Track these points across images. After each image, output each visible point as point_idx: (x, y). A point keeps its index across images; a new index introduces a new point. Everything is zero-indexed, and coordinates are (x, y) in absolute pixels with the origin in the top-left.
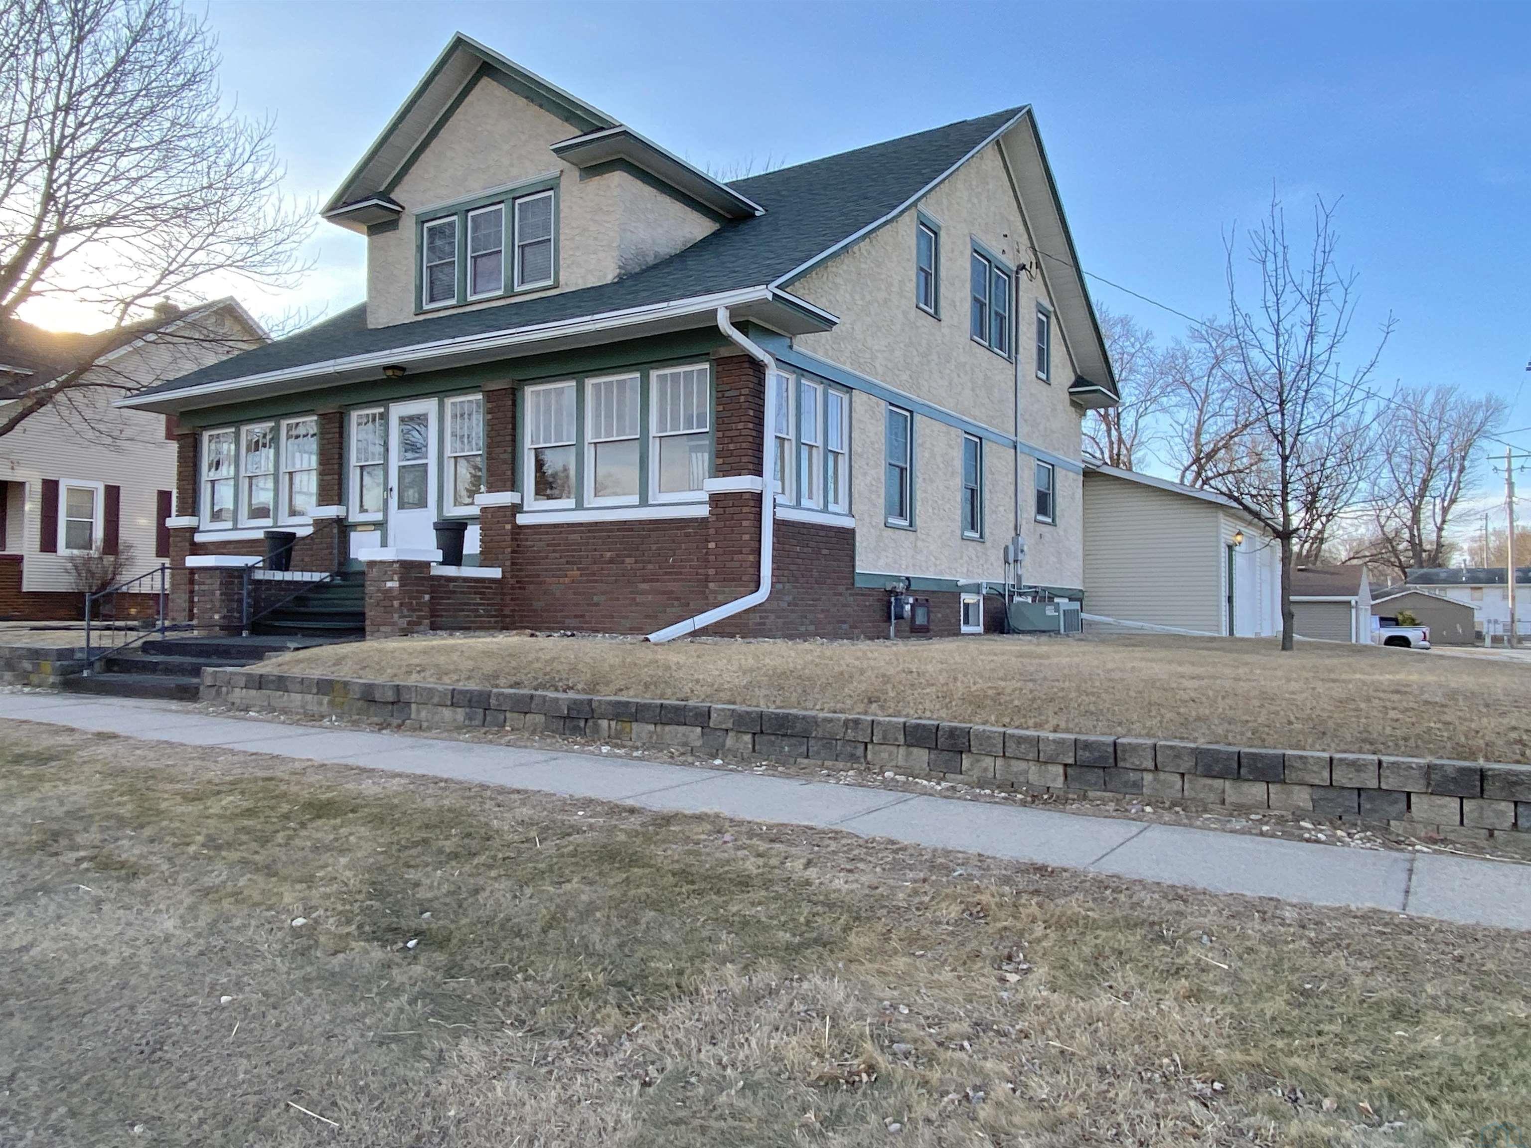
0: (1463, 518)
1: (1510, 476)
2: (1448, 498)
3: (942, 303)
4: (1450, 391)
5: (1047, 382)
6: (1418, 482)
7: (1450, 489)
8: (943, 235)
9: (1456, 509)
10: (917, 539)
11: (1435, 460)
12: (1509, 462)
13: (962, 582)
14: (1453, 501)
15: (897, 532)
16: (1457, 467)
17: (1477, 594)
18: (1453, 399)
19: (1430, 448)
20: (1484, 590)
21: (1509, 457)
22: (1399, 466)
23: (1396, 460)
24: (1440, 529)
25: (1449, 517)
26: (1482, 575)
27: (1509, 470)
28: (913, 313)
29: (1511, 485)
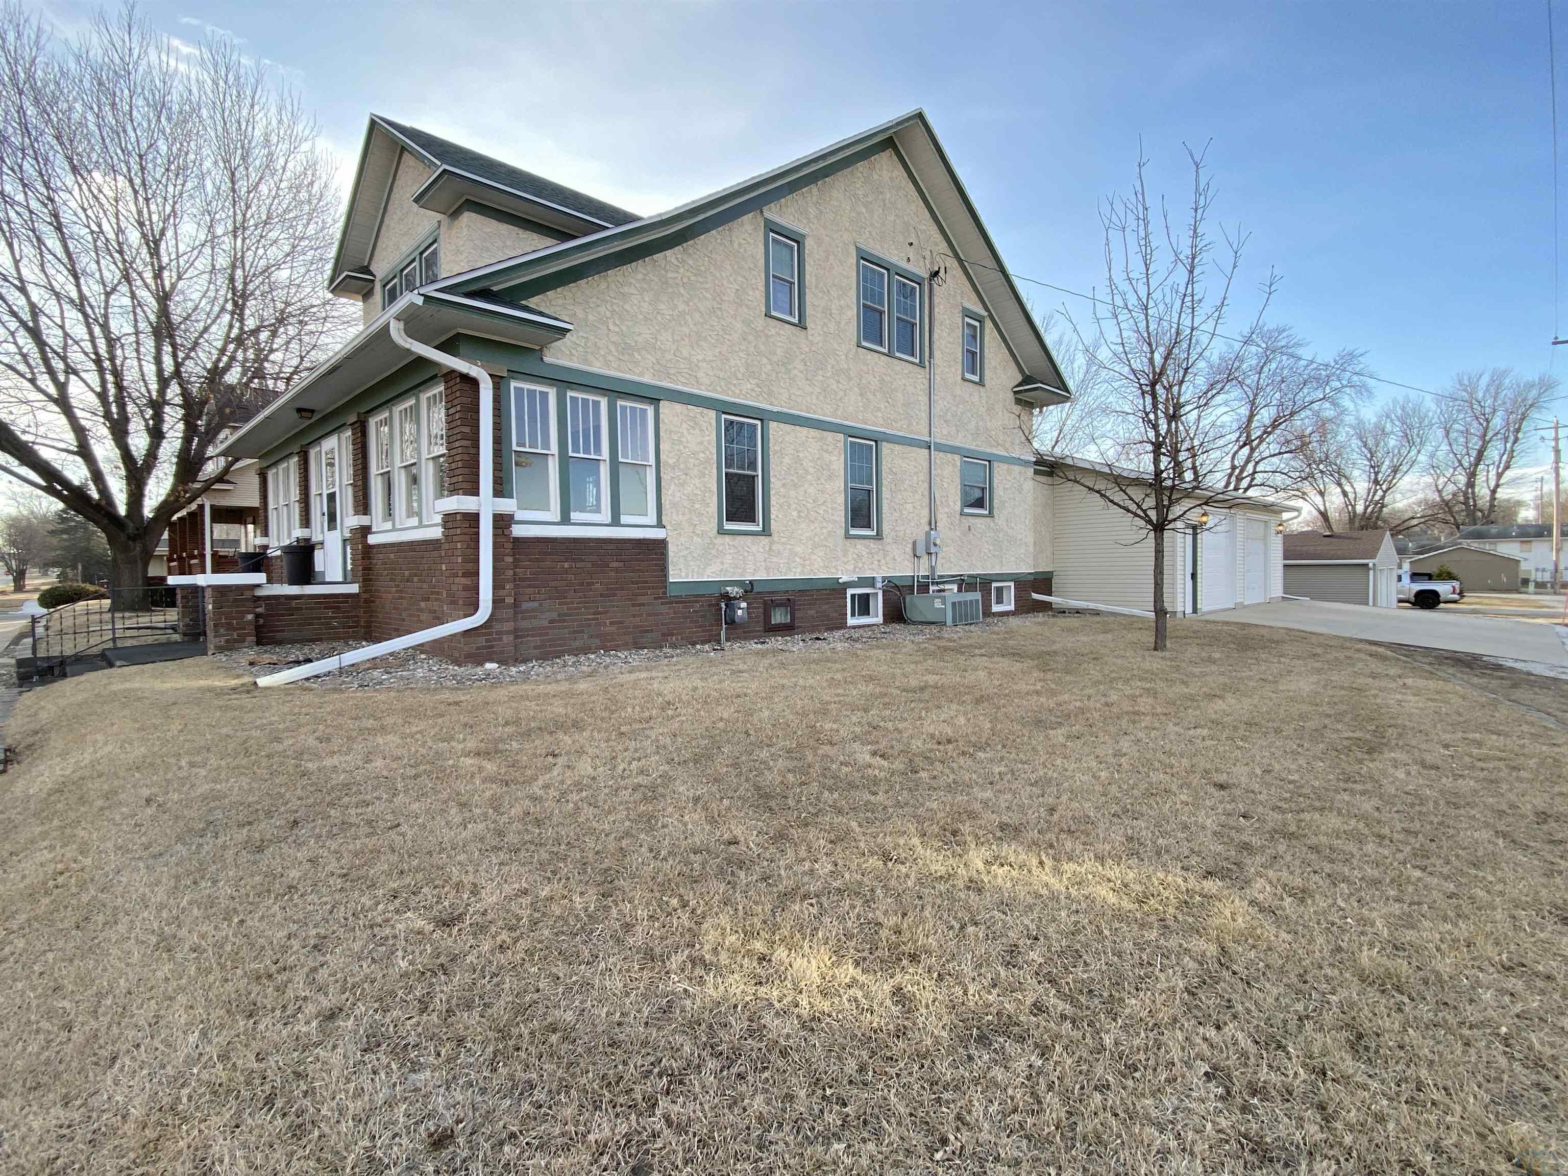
0: (1513, 481)
1: (1557, 444)
2: (1502, 466)
3: (809, 310)
4: (1504, 373)
5: (981, 383)
6: (1474, 454)
7: (1505, 457)
8: (809, 243)
9: (1509, 474)
10: (771, 543)
11: (1490, 434)
12: (1557, 433)
13: (844, 579)
14: (1507, 467)
15: (739, 538)
16: (1512, 438)
17: (1525, 546)
18: (1507, 381)
19: (1485, 424)
20: (1534, 544)
21: (1556, 428)
22: (1456, 440)
23: (1453, 435)
24: (1494, 492)
25: (1502, 481)
26: (1532, 530)
27: (1556, 439)
28: (761, 322)
29: (1557, 451)
